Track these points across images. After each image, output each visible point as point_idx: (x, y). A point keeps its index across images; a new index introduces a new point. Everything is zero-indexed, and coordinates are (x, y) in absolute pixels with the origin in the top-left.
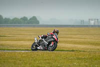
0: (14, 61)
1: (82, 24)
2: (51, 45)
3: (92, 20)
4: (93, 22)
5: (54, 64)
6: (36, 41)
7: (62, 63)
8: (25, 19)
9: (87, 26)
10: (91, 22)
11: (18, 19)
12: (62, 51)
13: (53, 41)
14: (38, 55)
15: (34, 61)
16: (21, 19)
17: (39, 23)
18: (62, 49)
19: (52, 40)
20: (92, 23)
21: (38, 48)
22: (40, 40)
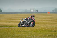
1: (26, 12)
4: (32, 10)
5: (10, 34)
6: (21, 22)
7: (15, 34)
9: (29, 13)
17: (2, 11)
19: (32, 21)
20: (32, 11)
21: (23, 26)
22: (24, 21)
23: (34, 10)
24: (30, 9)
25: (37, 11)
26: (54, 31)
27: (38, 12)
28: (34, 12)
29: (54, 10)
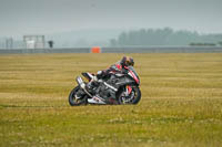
2: (127, 93)
3: (30, 37)
4: (33, 42)
9: (20, 51)
10: (29, 42)
20: (31, 44)
23: (40, 39)
24: (25, 37)
25: (51, 43)
26: (117, 122)
27: (55, 46)
28: (40, 46)
29: (117, 38)
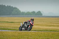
0: (27, 37)
2: (29, 27)
6: (21, 25)
8: (34, 12)
11: (30, 13)
12: (56, 31)
13: (30, 25)
14: (41, 33)
15: (39, 37)
16: (31, 12)
18: (56, 30)
